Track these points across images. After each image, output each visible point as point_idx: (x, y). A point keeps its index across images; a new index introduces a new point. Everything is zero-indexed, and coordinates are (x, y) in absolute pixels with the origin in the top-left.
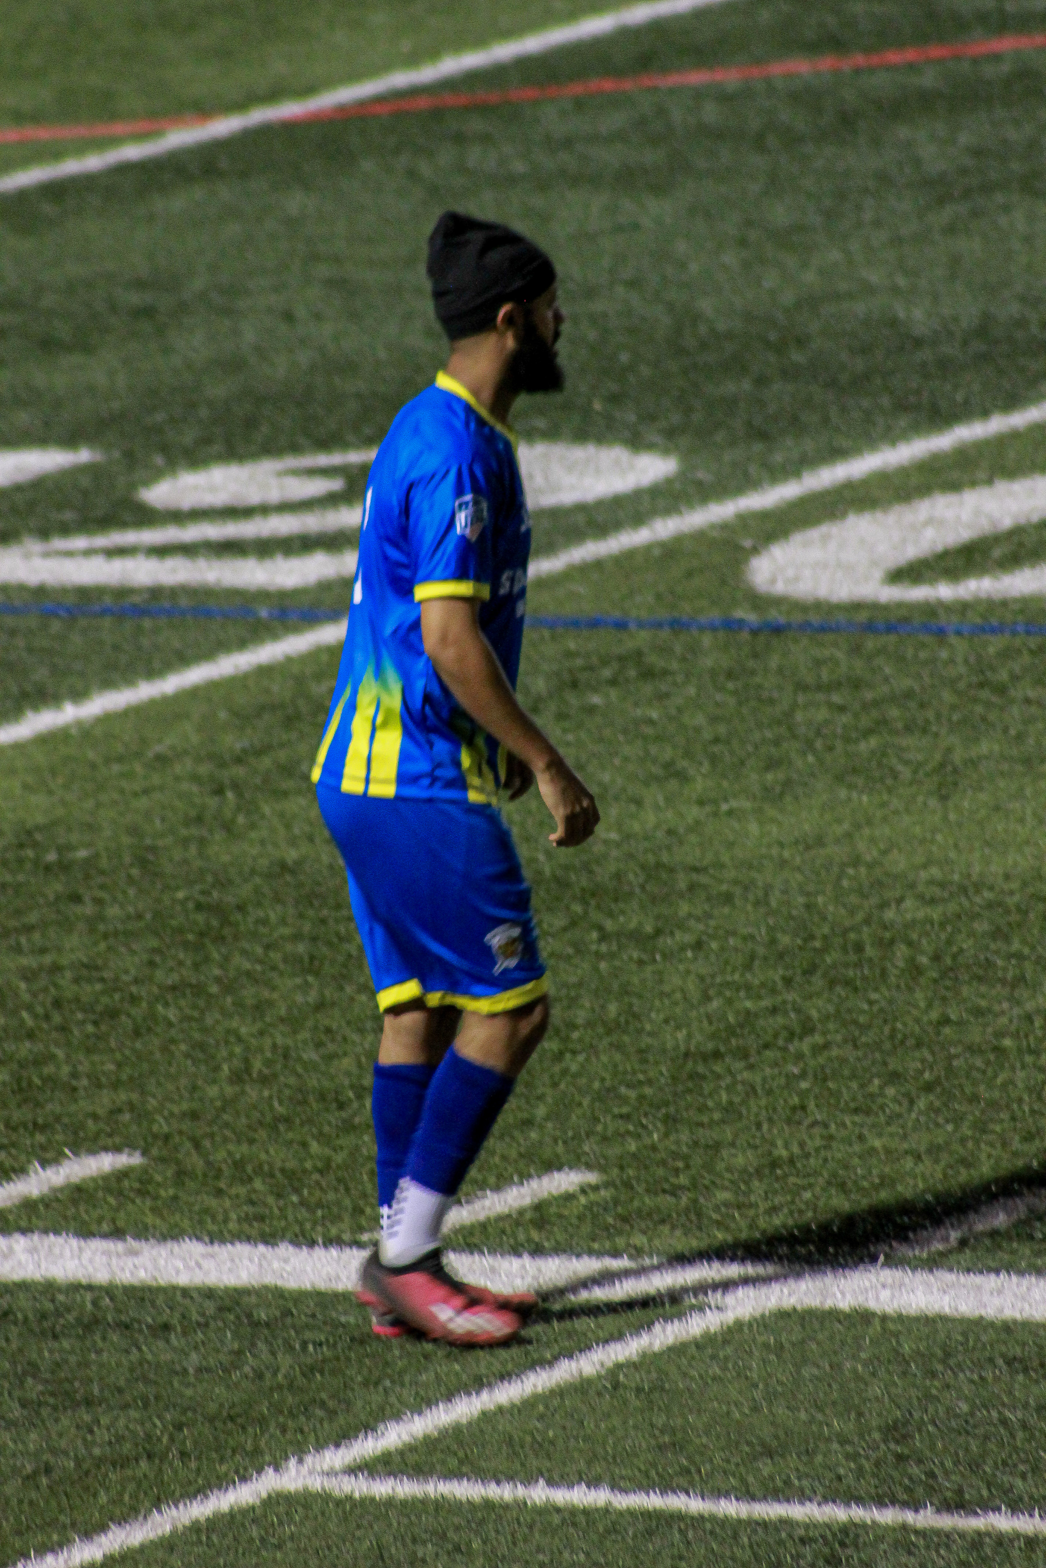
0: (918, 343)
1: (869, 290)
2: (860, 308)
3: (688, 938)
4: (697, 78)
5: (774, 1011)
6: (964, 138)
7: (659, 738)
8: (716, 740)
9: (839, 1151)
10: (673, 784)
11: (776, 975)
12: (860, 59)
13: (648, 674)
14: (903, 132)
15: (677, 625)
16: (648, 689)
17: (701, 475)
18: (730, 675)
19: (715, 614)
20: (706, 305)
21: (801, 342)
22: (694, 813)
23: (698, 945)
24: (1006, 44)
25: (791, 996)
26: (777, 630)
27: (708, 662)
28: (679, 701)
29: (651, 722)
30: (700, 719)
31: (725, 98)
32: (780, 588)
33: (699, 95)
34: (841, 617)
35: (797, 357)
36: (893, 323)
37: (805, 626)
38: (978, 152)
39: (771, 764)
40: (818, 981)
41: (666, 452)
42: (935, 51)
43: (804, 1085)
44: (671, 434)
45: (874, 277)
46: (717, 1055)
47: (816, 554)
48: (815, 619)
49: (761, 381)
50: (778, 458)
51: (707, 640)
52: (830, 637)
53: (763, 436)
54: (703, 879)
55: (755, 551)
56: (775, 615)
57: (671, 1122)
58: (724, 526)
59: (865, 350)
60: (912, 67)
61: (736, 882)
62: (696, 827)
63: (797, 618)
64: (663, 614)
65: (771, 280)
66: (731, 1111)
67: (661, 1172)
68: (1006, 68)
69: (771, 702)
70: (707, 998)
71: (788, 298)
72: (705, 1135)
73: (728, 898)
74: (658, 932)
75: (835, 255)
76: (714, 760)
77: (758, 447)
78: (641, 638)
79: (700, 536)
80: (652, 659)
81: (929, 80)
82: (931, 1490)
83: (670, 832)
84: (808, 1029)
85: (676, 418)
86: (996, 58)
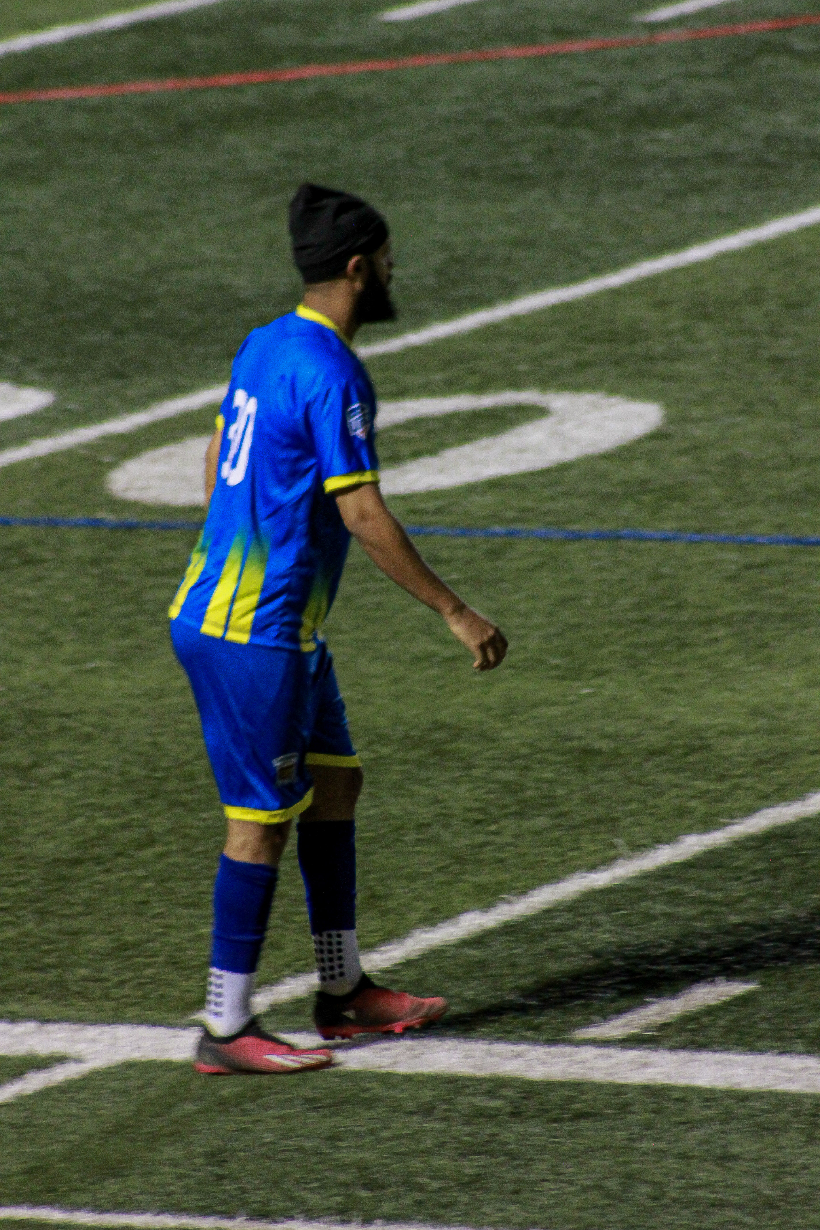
0: (242, 304)
1: (203, 262)
2: (195, 275)
3: (56, 769)
4: (68, 94)
5: (125, 826)
6: (279, 145)
7: (36, 612)
8: (82, 614)
9: (175, 937)
10: (47, 649)
11: (126, 798)
12: (195, 82)
13: (29, 561)
14: (230, 138)
15: (53, 523)
16: (27, 573)
17: (72, 405)
18: (94, 563)
19: (79, 516)
20: (75, 272)
21: (151, 301)
22: (64, 671)
23: (65, 775)
24: (310, 71)
25: (139, 815)
26: (131, 527)
27: (75, 552)
28: (51, 583)
29: (28, 599)
30: (68, 598)
31: (91, 110)
32: (133, 495)
33: (70, 107)
34: (180, 518)
35: (148, 313)
36: (222, 288)
37: (151, 525)
38: (290, 156)
39: (126, 633)
40: (160, 804)
41: (43, 386)
42: (256, 77)
43: (148, 885)
44: (47, 372)
45: (207, 251)
46: (78, 862)
47: (160, 468)
48: (159, 519)
49: (120, 333)
50: (131, 392)
51: (75, 535)
52: (171, 534)
53: (120, 375)
54: (71, 723)
55: (112, 466)
56: (129, 516)
57: (42, 914)
58: (89, 446)
59: (199, 309)
60: (238, 89)
61: (95, 726)
62: (64, 682)
63: (147, 518)
64: (40, 515)
65: (126, 254)
66: (90, 905)
67: (33, 954)
68: (311, 90)
69: (124, 584)
70: (71, 817)
71: (141, 266)
72: (69, 924)
73: (89, 738)
74: (34, 765)
75: (177, 235)
76: (80, 628)
77: (116, 384)
78: (22, 533)
79: (69, 454)
80: (30, 550)
81: (250, 98)
82: (244, 1204)
83: (45, 686)
84: (151, 840)
85: (51, 361)
86: (302, 82)
